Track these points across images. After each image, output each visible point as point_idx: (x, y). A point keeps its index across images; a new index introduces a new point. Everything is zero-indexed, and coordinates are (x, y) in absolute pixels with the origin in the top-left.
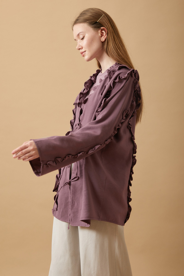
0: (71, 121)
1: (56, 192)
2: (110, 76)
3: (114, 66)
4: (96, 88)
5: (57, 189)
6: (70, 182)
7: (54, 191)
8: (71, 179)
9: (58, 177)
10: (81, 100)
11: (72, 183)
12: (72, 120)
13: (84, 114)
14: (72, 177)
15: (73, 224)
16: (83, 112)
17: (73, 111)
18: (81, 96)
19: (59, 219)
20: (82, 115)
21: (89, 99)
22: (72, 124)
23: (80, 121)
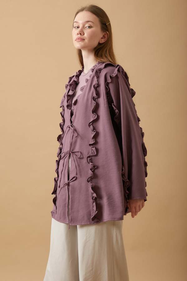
0: (60, 124)
1: (55, 195)
2: (97, 75)
3: (97, 65)
4: (83, 88)
5: (56, 192)
6: (69, 183)
7: (52, 194)
8: (70, 180)
9: (56, 179)
10: (69, 102)
11: (71, 184)
12: (62, 123)
13: (75, 116)
14: (71, 178)
15: (74, 223)
16: (74, 113)
17: (61, 113)
18: (69, 98)
19: (58, 221)
20: (73, 116)
21: (78, 100)
22: (62, 126)
23: (71, 122)
